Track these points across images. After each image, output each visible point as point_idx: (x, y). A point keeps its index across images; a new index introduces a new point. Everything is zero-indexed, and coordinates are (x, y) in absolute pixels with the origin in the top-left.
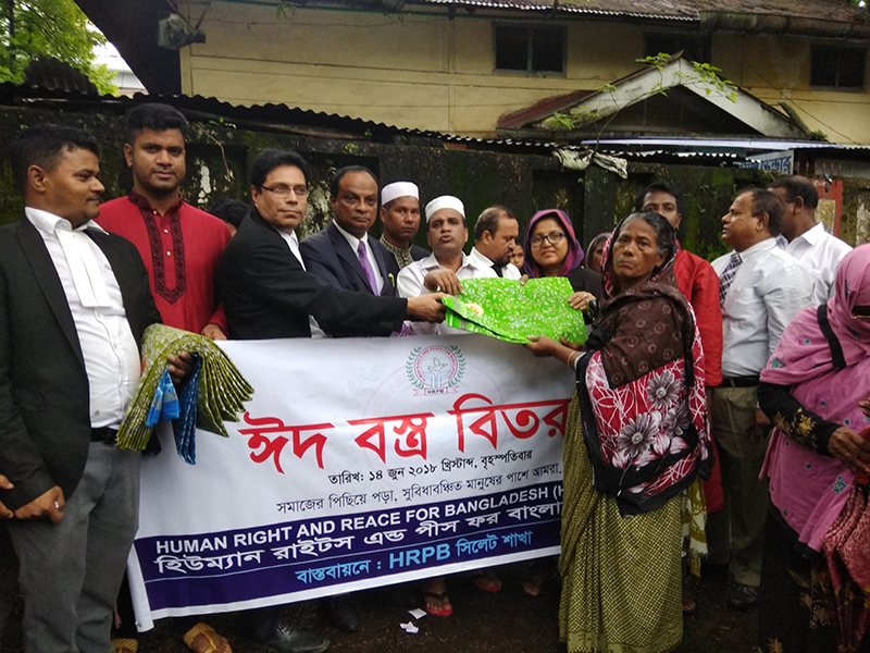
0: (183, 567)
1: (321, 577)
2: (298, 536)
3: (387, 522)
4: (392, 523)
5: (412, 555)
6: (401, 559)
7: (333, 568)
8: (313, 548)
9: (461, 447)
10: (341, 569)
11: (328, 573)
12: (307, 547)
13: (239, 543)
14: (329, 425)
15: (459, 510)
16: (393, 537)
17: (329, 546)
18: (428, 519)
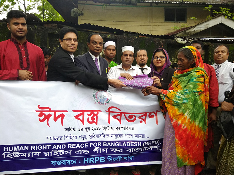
0: (13, 156)
1: (60, 164)
2: (53, 149)
3: (84, 147)
4: (85, 147)
5: (92, 160)
6: (88, 161)
7: (64, 161)
8: (57, 153)
9: (109, 123)
10: (67, 162)
11: (62, 163)
12: (55, 153)
13: (33, 149)
14: (66, 111)
15: (108, 145)
16: (85, 152)
17: (63, 153)
18: (97, 146)
